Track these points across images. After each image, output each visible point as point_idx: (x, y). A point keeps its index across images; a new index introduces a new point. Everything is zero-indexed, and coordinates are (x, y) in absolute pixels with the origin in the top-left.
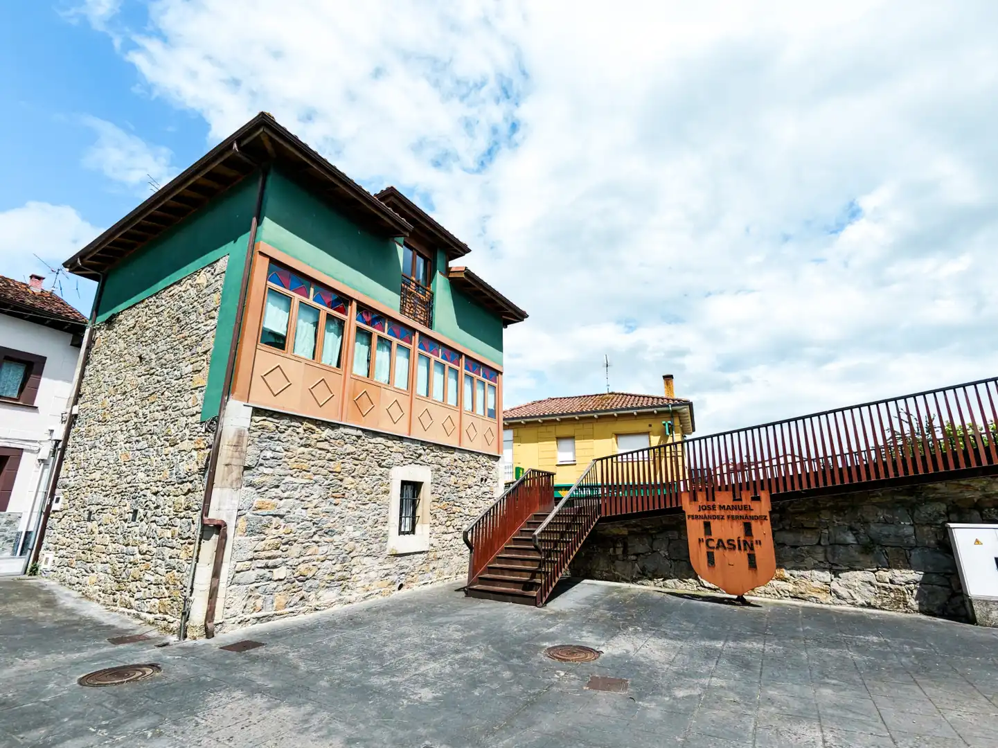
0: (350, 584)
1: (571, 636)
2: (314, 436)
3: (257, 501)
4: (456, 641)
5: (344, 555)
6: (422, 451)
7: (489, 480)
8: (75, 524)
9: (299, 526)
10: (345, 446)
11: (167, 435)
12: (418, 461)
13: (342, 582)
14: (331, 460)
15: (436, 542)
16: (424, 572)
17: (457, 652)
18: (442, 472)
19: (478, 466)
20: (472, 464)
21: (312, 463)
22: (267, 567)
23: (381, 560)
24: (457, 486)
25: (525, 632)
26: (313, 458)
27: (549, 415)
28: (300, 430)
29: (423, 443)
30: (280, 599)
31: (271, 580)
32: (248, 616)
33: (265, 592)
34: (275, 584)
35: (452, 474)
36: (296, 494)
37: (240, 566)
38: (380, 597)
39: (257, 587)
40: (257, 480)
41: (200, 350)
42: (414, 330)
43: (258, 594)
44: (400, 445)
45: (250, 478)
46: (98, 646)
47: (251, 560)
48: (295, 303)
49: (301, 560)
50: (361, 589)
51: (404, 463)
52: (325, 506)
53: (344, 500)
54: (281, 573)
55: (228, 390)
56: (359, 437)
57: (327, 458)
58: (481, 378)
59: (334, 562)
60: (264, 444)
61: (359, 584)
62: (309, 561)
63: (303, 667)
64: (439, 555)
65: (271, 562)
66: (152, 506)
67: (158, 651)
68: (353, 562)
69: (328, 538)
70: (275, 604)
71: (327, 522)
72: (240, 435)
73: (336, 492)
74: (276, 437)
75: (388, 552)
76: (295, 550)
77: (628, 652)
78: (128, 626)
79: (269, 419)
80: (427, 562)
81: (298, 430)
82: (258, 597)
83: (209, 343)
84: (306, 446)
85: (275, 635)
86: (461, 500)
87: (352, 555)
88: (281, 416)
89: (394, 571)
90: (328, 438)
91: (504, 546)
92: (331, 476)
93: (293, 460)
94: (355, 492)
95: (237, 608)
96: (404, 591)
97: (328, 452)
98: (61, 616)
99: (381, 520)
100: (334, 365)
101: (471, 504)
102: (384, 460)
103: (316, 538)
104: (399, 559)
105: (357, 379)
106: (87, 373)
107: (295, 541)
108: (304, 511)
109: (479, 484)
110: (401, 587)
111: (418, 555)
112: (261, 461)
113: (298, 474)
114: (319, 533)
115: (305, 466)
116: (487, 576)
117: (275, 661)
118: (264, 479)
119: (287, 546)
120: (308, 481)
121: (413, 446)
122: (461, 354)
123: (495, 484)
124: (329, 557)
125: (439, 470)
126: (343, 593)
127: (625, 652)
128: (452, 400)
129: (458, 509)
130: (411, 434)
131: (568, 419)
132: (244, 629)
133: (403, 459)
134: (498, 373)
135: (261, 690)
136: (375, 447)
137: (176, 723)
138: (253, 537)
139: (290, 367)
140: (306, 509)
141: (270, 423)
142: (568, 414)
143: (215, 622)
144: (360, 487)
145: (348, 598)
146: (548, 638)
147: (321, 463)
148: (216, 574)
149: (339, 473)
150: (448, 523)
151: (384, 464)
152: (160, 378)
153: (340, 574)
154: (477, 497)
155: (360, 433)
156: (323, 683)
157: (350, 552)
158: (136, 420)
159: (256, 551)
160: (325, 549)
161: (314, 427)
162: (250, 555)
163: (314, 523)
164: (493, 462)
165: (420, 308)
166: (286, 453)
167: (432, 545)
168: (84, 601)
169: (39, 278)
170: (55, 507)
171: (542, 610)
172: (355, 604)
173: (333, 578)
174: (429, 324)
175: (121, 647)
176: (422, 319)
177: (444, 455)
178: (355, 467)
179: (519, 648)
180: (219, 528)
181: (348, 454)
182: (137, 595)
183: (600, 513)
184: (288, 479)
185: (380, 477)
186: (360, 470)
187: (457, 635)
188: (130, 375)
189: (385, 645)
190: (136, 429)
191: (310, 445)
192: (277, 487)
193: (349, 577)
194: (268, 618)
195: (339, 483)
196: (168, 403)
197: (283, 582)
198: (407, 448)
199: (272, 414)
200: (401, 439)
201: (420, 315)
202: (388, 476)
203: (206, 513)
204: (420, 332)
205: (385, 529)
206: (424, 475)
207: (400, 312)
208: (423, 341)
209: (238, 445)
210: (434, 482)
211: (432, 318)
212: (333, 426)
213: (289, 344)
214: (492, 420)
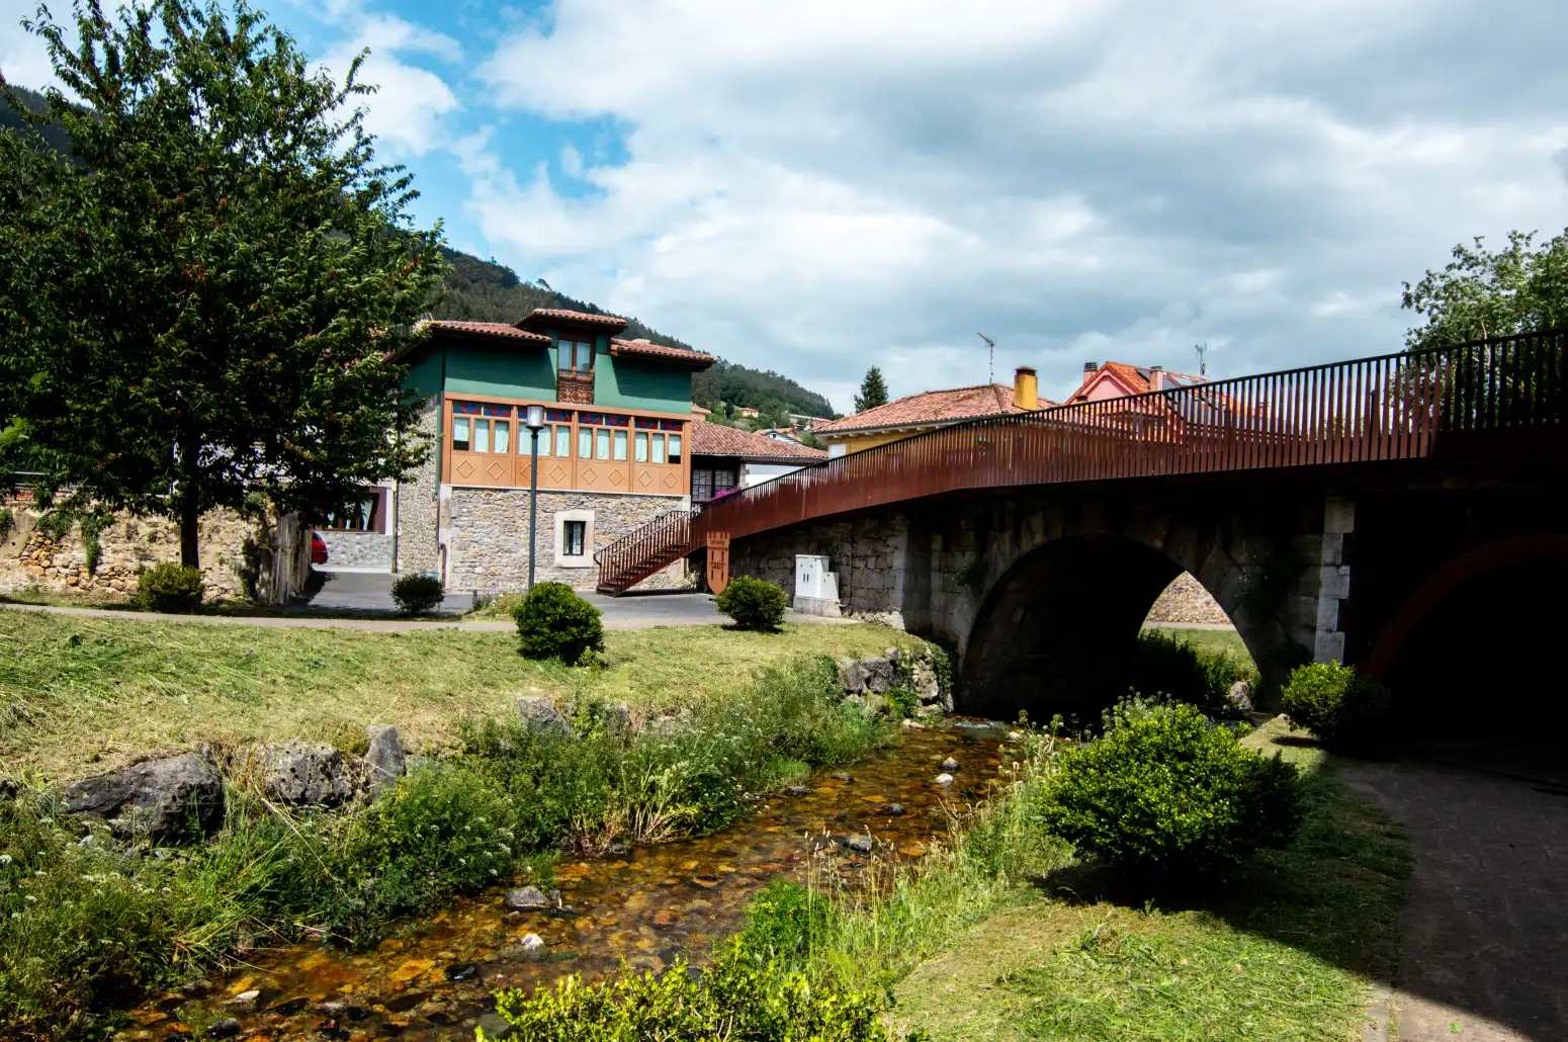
2: (492, 498)
3: (462, 534)
6: (585, 500)
9: (487, 547)
10: (515, 502)
12: (581, 507)
16: (589, 581)
18: (607, 513)
19: (650, 507)
20: (644, 505)
21: (492, 513)
22: (470, 566)
23: (549, 570)
24: (625, 523)
26: (493, 510)
28: (483, 495)
29: (584, 494)
30: (480, 583)
31: (474, 573)
32: (463, 588)
33: (470, 578)
34: (476, 575)
35: (620, 514)
36: (484, 530)
37: (456, 565)
39: (466, 576)
40: (460, 523)
42: (570, 412)
44: (563, 497)
45: (457, 522)
48: (472, 421)
49: (491, 565)
51: (567, 508)
52: (503, 537)
53: (516, 533)
54: (479, 570)
55: (441, 478)
56: (525, 495)
57: (502, 509)
58: (659, 431)
59: (513, 568)
60: (462, 505)
62: (497, 566)
65: (472, 564)
69: (507, 555)
70: (477, 584)
71: (505, 545)
72: (447, 502)
74: (468, 500)
75: (554, 566)
76: (487, 559)
79: (463, 491)
80: (593, 575)
81: (481, 495)
84: (487, 504)
88: (469, 489)
89: (561, 577)
90: (502, 498)
92: (507, 520)
93: (479, 512)
94: (525, 529)
95: (457, 582)
97: (503, 506)
99: (548, 545)
100: (505, 452)
102: (549, 508)
103: (499, 554)
104: (566, 571)
105: (522, 457)
107: (486, 555)
108: (489, 539)
111: (584, 570)
112: (461, 514)
113: (484, 519)
114: (502, 551)
115: (489, 514)
118: (464, 522)
119: (481, 557)
120: (491, 523)
121: (575, 497)
122: (630, 417)
124: (510, 565)
125: (604, 511)
126: (521, 585)
128: (620, 454)
130: (575, 489)
133: (565, 506)
134: (685, 421)
136: (540, 500)
138: (461, 552)
139: (473, 460)
140: (491, 538)
141: (464, 494)
143: (445, 587)
147: (498, 512)
148: (444, 567)
149: (512, 518)
151: (547, 510)
153: (518, 574)
155: (525, 492)
157: (525, 563)
159: (463, 558)
160: (506, 560)
161: (492, 493)
162: (461, 560)
163: (497, 546)
164: (673, 502)
165: (581, 392)
166: (475, 508)
170: (398, 533)
173: (513, 576)
174: (591, 400)
176: (582, 399)
177: (610, 500)
178: (524, 513)
180: (443, 547)
181: (517, 506)
184: (477, 522)
185: (544, 519)
186: (527, 515)
191: (490, 503)
192: (472, 526)
193: (524, 577)
195: (512, 523)
197: (481, 575)
198: (570, 499)
199: (464, 489)
200: (563, 493)
201: (582, 394)
202: (552, 518)
203: (437, 538)
204: (579, 412)
205: (552, 551)
206: (586, 516)
207: (558, 400)
208: (584, 416)
209: (447, 507)
210: (600, 520)
211: (593, 396)
212: (505, 491)
213: (471, 445)
214: (675, 465)
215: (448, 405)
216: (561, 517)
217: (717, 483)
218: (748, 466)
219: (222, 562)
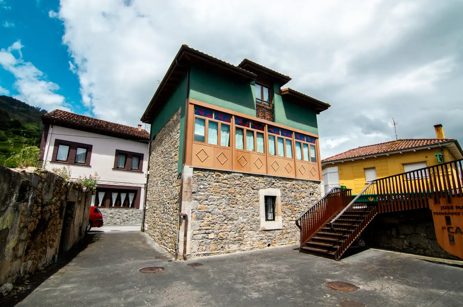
0: (243, 242)
1: (346, 277)
2: (220, 178)
3: (199, 206)
4: (283, 273)
5: (239, 230)
6: (274, 181)
7: (315, 194)
8: (151, 214)
9: (217, 216)
10: (235, 181)
11: (170, 181)
12: (273, 186)
13: (240, 241)
14: (229, 188)
15: (286, 225)
16: (281, 239)
17: (280, 278)
18: (286, 191)
19: (307, 187)
20: (304, 186)
21: (221, 189)
22: (206, 233)
23: (257, 232)
24: (296, 197)
25: (320, 273)
26: (221, 187)
27: (358, 157)
28: (214, 176)
29: (274, 177)
30: (213, 247)
31: (208, 239)
32: (200, 253)
33: (206, 244)
34: (210, 241)
35: (293, 191)
36: (215, 203)
37: (195, 232)
38: (259, 249)
39: (202, 241)
40: (198, 197)
41: (176, 146)
43: (203, 244)
44: (263, 179)
45: (195, 197)
46: (151, 259)
47: (199, 230)
48: (207, 122)
49: (220, 231)
50: (249, 245)
51: (265, 187)
52: (228, 208)
53: (237, 205)
54: (212, 236)
55: (184, 162)
56: (241, 177)
57: (227, 187)
58: (305, 142)
59: (235, 232)
60: (200, 183)
61: (247, 243)
62: (224, 231)
63: (212, 276)
64: (289, 231)
65: (207, 231)
66: (168, 208)
67: (167, 263)
68: (244, 233)
69: (231, 222)
70: (210, 249)
71: (230, 215)
72: (189, 179)
73: (232, 202)
74: (204, 179)
75: (261, 229)
76: (217, 226)
77: (376, 289)
78: (163, 252)
79: (201, 172)
80: (282, 234)
81: (213, 176)
82: (203, 245)
83: (178, 144)
84: (217, 182)
85: (208, 262)
86: (299, 204)
87: (243, 229)
88: (205, 170)
89: (265, 238)
90: (227, 178)
91: (321, 228)
92: (230, 195)
93: (212, 188)
94: (242, 202)
95: (195, 249)
96: (271, 247)
97: (227, 184)
98: (146, 247)
99: (256, 214)
100: (227, 146)
101: (305, 206)
102: (255, 187)
103: (226, 222)
104: (267, 232)
105: (238, 151)
106: (150, 159)
107: (217, 223)
108: (219, 210)
109: (309, 196)
110: (269, 245)
111: (277, 231)
112: (199, 190)
113: (215, 194)
114: (227, 219)
115: (218, 190)
116: (311, 243)
117: (203, 272)
118: (201, 197)
119: (213, 225)
120: (220, 197)
121: (269, 179)
122: (292, 132)
123: (319, 196)
124: (233, 230)
125: (285, 190)
126: (241, 246)
127: (374, 289)
128: (289, 155)
129: (298, 209)
130: (268, 173)
131: (369, 158)
132: (198, 258)
133: (264, 185)
134: (316, 138)
135: (191, 283)
136: (250, 181)
137: (159, 290)
138: (199, 221)
139: (207, 149)
140: (220, 209)
141: (201, 174)
142: (369, 155)
143: (187, 254)
144: (244, 199)
145: (243, 248)
146: (332, 277)
147: (225, 189)
148: (185, 235)
149: (234, 193)
150: (293, 216)
151: (255, 188)
152: (167, 159)
153: (238, 238)
154: (308, 203)
155: (241, 175)
156: (216, 284)
157: (242, 228)
158: (162, 175)
159: (200, 227)
160: (230, 226)
161: (220, 174)
162: (198, 228)
163: (224, 215)
164: (317, 184)
165: (267, 113)
166: (209, 186)
167: (284, 226)
168: (154, 242)
169: (141, 125)
170: (147, 208)
171: (338, 262)
172: (246, 251)
173: (235, 239)
174: (273, 120)
175: (158, 260)
176: (269, 118)
177: (287, 182)
178: (241, 190)
179: (312, 280)
180: (185, 217)
181: (237, 185)
182: (167, 241)
183: (378, 211)
184: (211, 197)
185: (253, 194)
186: (243, 191)
187: (284, 270)
188: (159, 158)
189: (249, 271)
190: (162, 179)
191: (219, 182)
192: (207, 200)
193: (243, 239)
194: (208, 254)
195: (234, 198)
196: (169, 168)
197: (213, 240)
198: (266, 180)
199: (202, 170)
200: (262, 176)
202: (257, 194)
203: (180, 211)
204: (268, 125)
205: (259, 218)
206: (276, 192)
207: (257, 116)
208: (270, 128)
209: (189, 183)
210: (284, 196)
211: (274, 118)
212: (229, 173)
213: (206, 139)
214: (314, 163)
215: (191, 109)
216: (263, 193)
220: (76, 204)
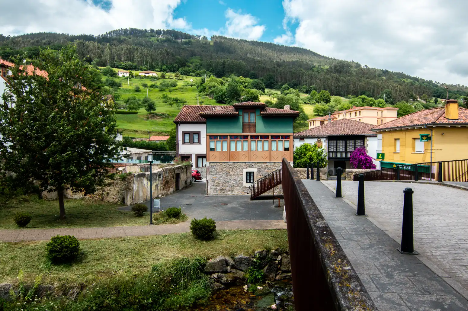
0: (234, 191)
2: (222, 165)
3: (213, 177)
5: (232, 186)
6: (253, 165)
9: (221, 181)
10: (230, 166)
12: (252, 167)
13: (232, 191)
14: (227, 169)
19: (277, 166)
23: (241, 187)
24: (268, 172)
26: (222, 169)
29: (253, 163)
30: (219, 192)
31: (217, 189)
35: (266, 169)
36: (220, 175)
37: (211, 186)
39: (215, 189)
42: (247, 136)
45: (211, 173)
48: (215, 142)
49: (222, 186)
50: (236, 192)
51: (247, 168)
52: (226, 177)
53: (230, 176)
54: (219, 188)
56: (233, 164)
57: (225, 169)
58: (280, 140)
59: (229, 187)
60: (213, 168)
62: (224, 186)
65: (217, 186)
68: (234, 187)
69: (228, 183)
71: (227, 180)
72: (208, 167)
73: (228, 174)
74: (215, 166)
75: (243, 186)
76: (221, 184)
81: (219, 165)
82: (215, 191)
88: (215, 163)
89: (246, 190)
90: (225, 165)
92: (227, 172)
94: (233, 175)
95: (212, 192)
97: (226, 167)
99: (241, 180)
100: (227, 150)
102: (241, 168)
104: (247, 188)
105: (232, 152)
110: (248, 194)
112: (213, 171)
113: (220, 172)
114: (226, 182)
118: (213, 173)
119: (219, 184)
120: (222, 173)
121: (250, 164)
122: (269, 136)
125: (260, 168)
128: (266, 149)
130: (250, 161)
132: (213, 195)
134: (290, 135)
136: (238, 165)
138: (213, 182)
139: (216, 154)
140: (222, 178)
141: (213, 164)
143: (208, 193)
145: (233, 193)
148: (208, 187)
149: (229, 171)
153: (231, 189)
160: (227, 185)
162: (213, 185)
163: (224, 180)
166: (217, 169)
172: (235, 195)
177: (262, 164)
178: (232, 170)
180: (207, 181)
181: (231, 168)
184: (218, 173)
185: (240, 171)
186: (234, 170)
191: (222, 167)
192: (216, 174)
194: (217, 194)
198: (248, 164)
199: (213, 163)
200: (246, 163)
201: (252, 129)
202: (242, 171)
204: (251, 136)
205: (242, 182)
206: (254, 170)
207: (243, 132)
208: (253, 137)
210: (259, 171)
211: (255, 130)
212: (226, 163)
213: (215, 149)
214: (286, 151)
215: (208, 137)
216: (245, 171)
217: (357, 145)
218: (368, 138)
219: (118, 192)
220: (181, 174)
